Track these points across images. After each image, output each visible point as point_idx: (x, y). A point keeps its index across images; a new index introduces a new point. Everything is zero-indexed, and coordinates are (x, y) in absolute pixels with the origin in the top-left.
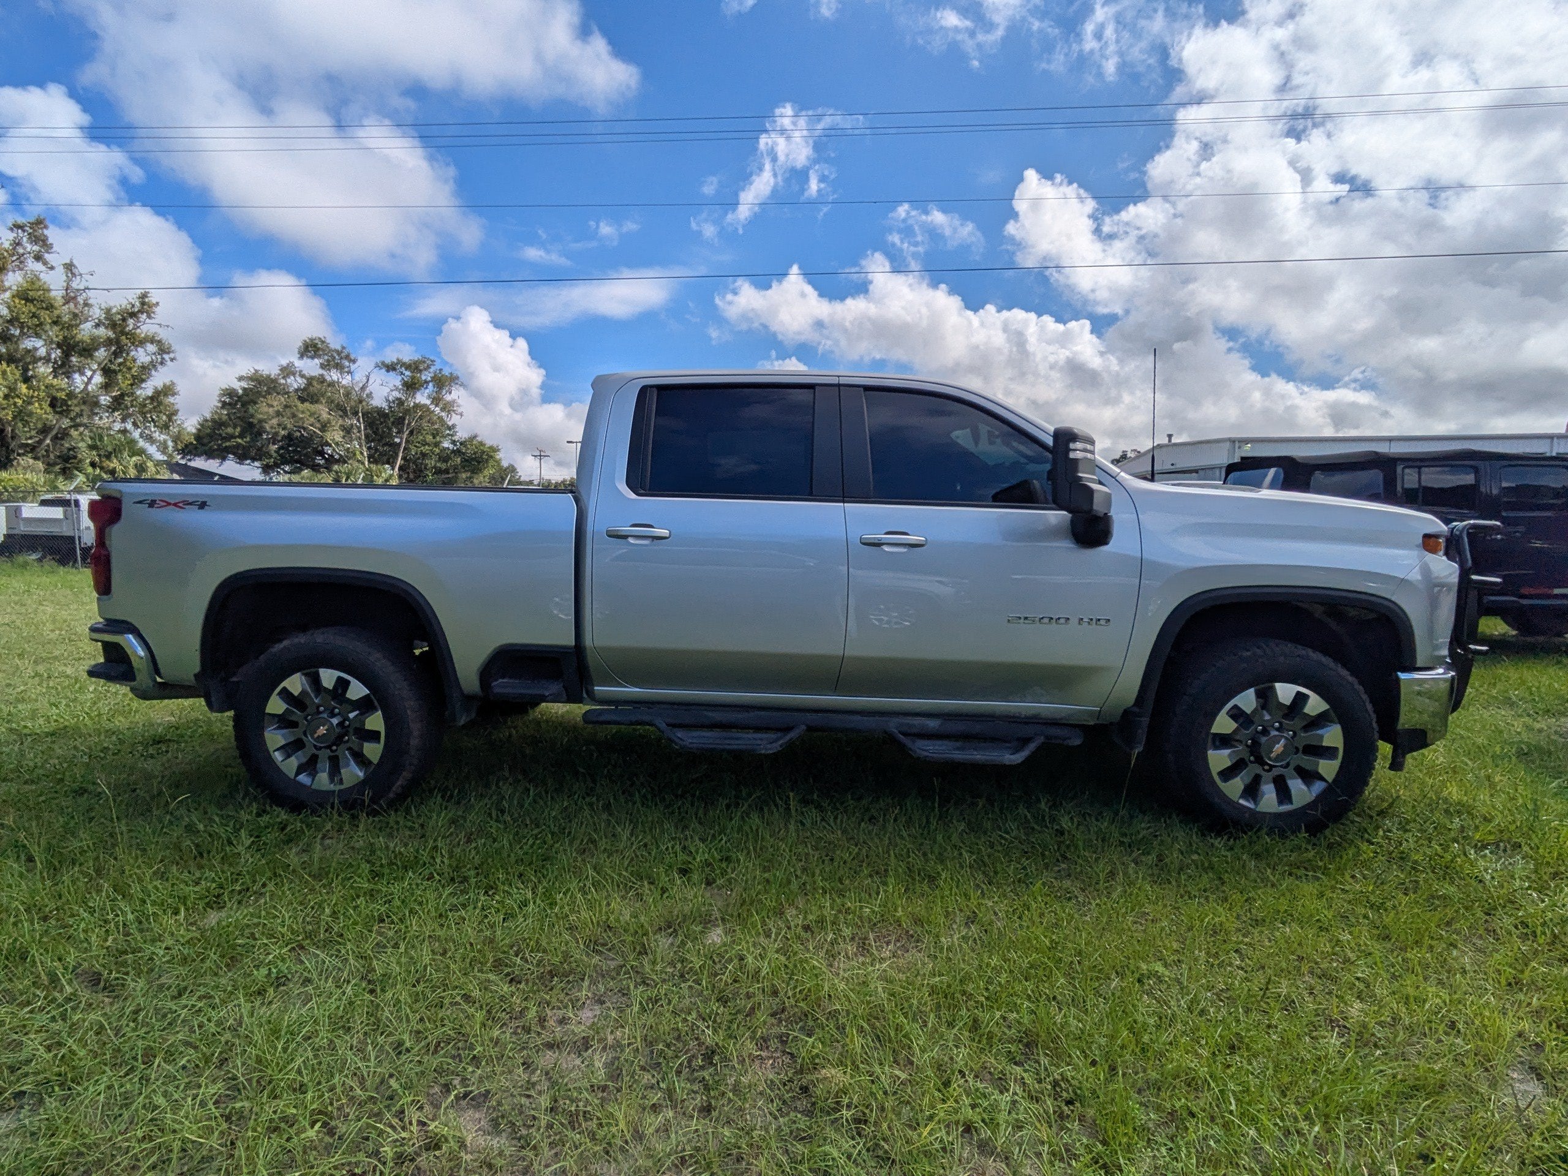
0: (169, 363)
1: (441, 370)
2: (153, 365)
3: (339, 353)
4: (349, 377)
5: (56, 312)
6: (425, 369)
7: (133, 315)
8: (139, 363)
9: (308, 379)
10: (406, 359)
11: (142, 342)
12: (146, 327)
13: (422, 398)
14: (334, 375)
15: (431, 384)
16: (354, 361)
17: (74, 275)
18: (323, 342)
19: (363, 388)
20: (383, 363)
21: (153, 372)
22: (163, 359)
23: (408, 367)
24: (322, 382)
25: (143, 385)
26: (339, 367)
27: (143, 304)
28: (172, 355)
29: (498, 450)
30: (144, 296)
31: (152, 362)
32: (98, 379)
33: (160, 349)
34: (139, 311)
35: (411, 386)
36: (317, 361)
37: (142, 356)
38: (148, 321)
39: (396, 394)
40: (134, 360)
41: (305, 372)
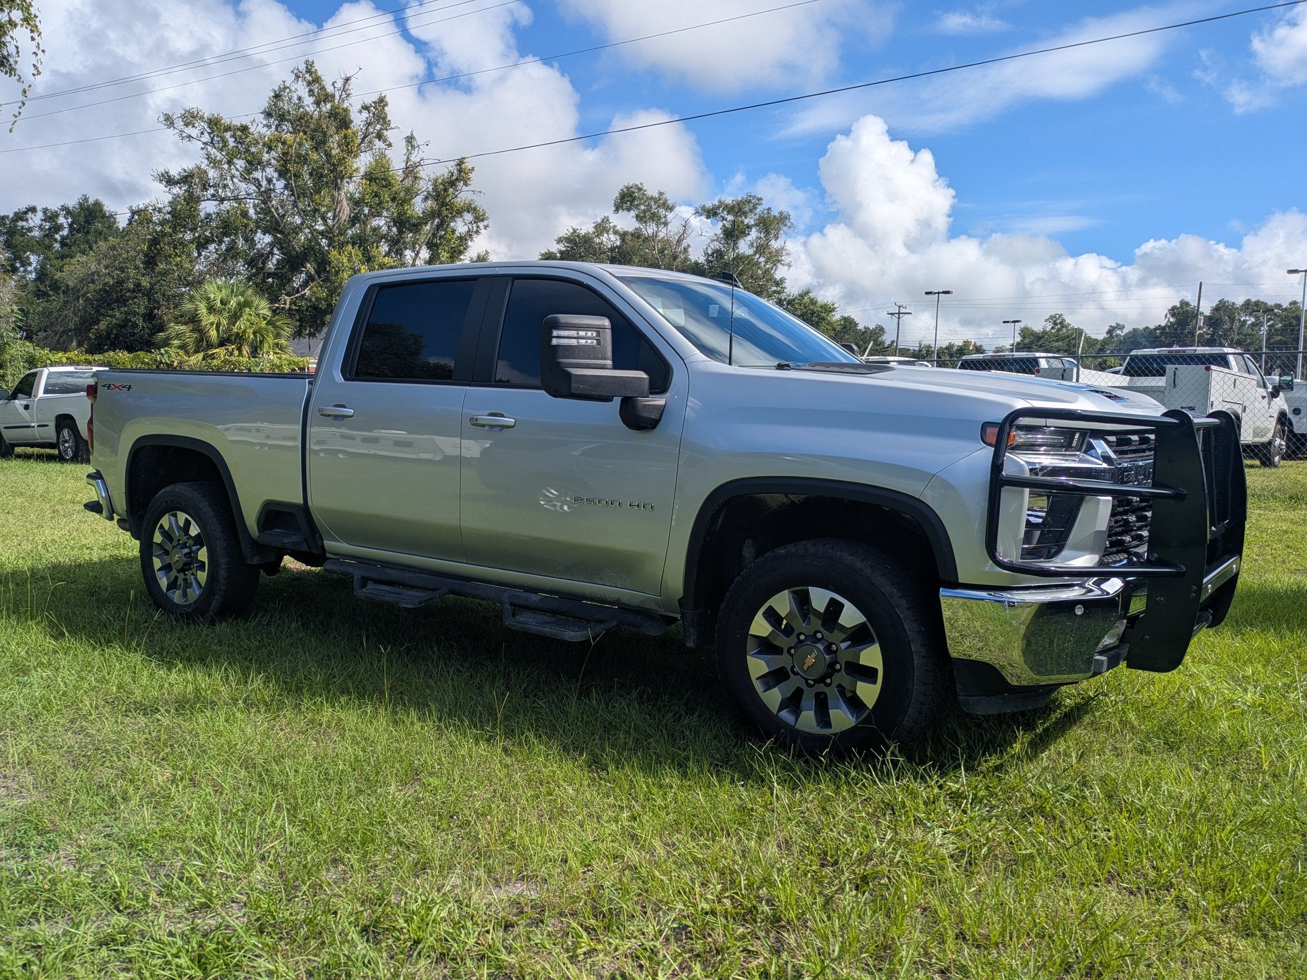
0: (483, 231)
1: (769, 209)
2: (470, 234)
3: (656, 201)
4: (664, 230)
5: (394, 189)
6: (751, 211)
7: (452, 184)
8: (457, 234)
9: (620, 235)
10: (729, 200)
11: (460, 213)
12: (463, 195)
13: (744, 247)
14: (650, 229)
15: (754, 230)
16: (671, 209)
17: (412, 146)
18: (640, 189)
19: (679, 241)
20: (703, 208)
21: (469, 243)
22: (478, 227)
23: (730, 209)
24: (638, 237)
25: (462, 257)
26: (655, 217)
27: (460, 171)
28: (485, 223)
29: (833, 310)
30: (461, 162)
31: (469, 231)
32: (425, 254)
33: (476, 218)
34: (457, 179)
35: (732, 234)
36: (633, 213)
37: (460, 226)
38: (464, 188)
39: (716, 245)
40: (453, 231)
41: (618, 228)
